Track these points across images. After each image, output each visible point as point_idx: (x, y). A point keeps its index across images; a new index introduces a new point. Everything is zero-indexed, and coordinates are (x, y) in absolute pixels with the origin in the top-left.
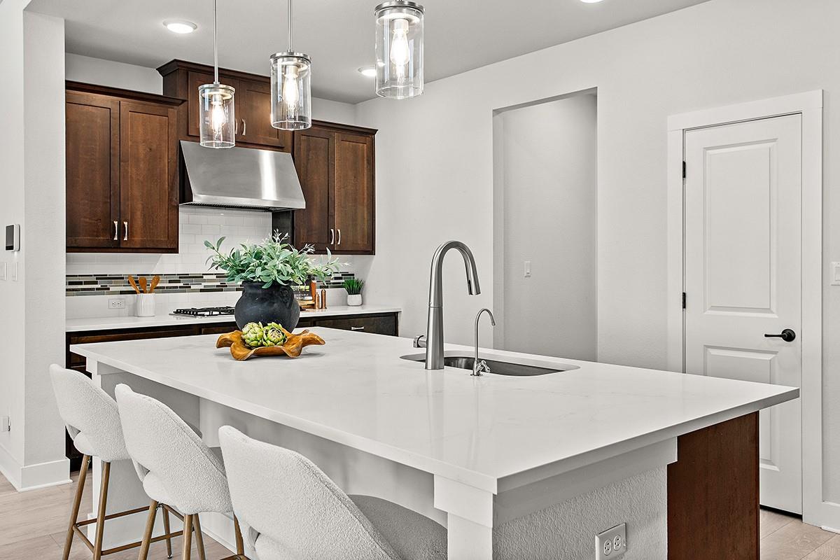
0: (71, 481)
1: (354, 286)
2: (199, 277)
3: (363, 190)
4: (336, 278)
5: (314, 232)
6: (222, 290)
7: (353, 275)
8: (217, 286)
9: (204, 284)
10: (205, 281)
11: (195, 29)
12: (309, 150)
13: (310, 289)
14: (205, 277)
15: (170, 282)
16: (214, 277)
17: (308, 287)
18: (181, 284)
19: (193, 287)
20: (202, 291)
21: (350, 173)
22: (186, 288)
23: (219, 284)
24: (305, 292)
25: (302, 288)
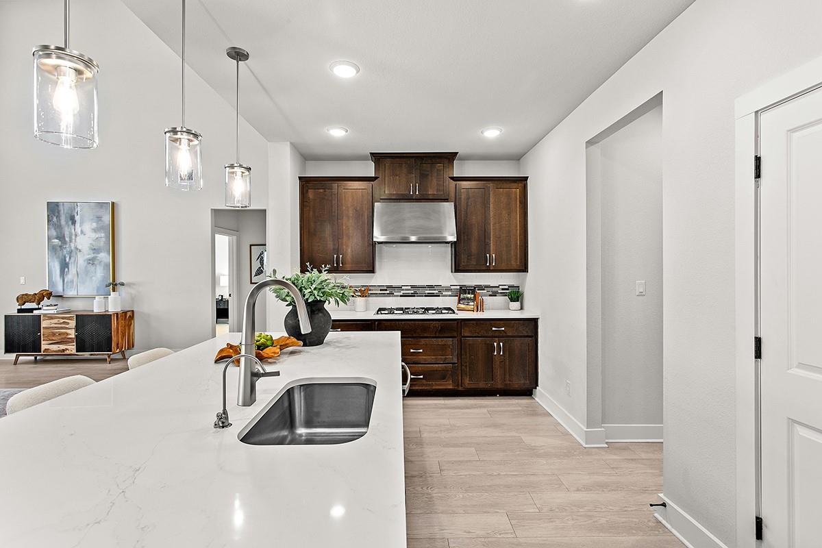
1: (515, 295)
2: (400, 288)
3: (516, 223)
4: (503, 289)
5: (472, 257)
6: (414, 296)
7: (518, 287)
8: (412, 293)
9: (402, 292)
10: (403, 290)
11: (347, 131)
14: (403, 287)
15: (381, 290)
16: (410, 287)
17: (473, 296)
18: (388, 292)
19: (395, 294)
20: (401, 296)
21: (504, 212)
22: (391, 294)
24: (470, 299)
25: (469, 296)
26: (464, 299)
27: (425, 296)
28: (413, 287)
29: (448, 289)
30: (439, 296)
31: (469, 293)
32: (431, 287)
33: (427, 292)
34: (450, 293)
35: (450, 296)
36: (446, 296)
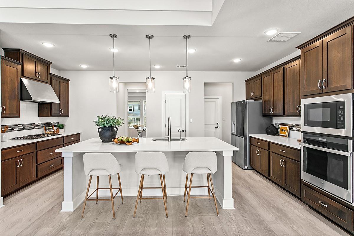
0: (4, 205)
1: (62, 126)
5: (56, 110)
6: (24, 130)
7: (59, 123)
8: (22, 128)
9: (18, 128)
10: (18, 127)
12: (55, 84)
13: (53, 128)
14: (19, 126)
16: (22, 125)
17: (52, 127)
18: (11, 129)
19: (15, 129)
20: (18, 130)
21: (64, 92)
22: (12, 130)
23: (23, 128)
24: (51, 129)
25: (50, 127)
26: (48, 129)
27: (29, 129)
28: (23, 125)
29: (37, 125)
30: (34, 129)
31: (50, 126)
32: (31, 125)
33: (29, 127)
34: (38, 127)
35: (38, 128)
36: (36, 128)
